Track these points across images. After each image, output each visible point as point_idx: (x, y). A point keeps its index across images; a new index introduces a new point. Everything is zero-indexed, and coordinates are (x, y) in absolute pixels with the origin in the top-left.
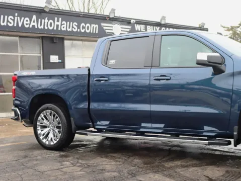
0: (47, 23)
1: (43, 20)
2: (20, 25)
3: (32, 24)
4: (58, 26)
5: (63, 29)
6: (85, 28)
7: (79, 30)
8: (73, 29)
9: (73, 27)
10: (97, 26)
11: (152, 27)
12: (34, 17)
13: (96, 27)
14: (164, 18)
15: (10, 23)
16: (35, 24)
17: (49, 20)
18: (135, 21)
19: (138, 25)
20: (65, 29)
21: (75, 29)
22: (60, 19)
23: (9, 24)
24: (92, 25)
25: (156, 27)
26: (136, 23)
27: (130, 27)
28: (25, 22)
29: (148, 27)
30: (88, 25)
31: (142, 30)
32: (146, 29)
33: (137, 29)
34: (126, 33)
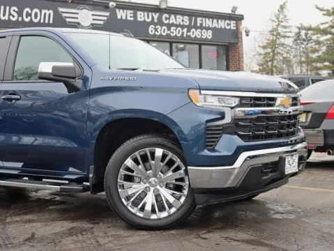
6: (30, 15)
7: (20, 19)
8: (11, 17)
9: (10, 14)
10: (51, 12)
11: (146, 14)
13: (50, 14)
18: (115, 4)
19: (121, 11)
21: (14, 16)
24: (43, 12)
25: (153, 14)
26: (117, 7)
27: (108, 14)
29: (139, 13)
30: (36, 10)
31: (129, 18)
32: (135, 16)
33: (119, 17)
34: (102, 23)
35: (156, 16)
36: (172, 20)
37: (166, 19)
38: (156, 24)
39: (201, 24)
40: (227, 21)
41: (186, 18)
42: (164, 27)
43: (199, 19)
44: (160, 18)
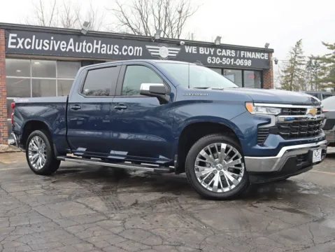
0: (86, 46)
1: (81, 44)
2: (56, 49)
3: (69, 47)
4: (97, 49)
5: (102, 52)
6: (127, 50)
7: (120, 53)
8: (114, 52)
9: (114, 50)
10: (141, 48)
11: (205, 49)
12: (71, 40)
13: (140, 50)
14: (219, 38)
15: (46, 47)
16: (72, 47)
17: (87, 43)
18: (184, 42)
19: (188, 47)
20: (105, 52)
21: (116, 52)
22: (100, 42)
23: (44, 48)
24: (136, 48)
25: (210, 49)
26: (185, 44)
27: (179, 49)
28: (62, 46)
29: (200, 48)
30: (131, 47)
31: (194, 52)
32: (198, 50)
33: (187, 51)
34: (175, 55)
35: (212, 50)
36: (224, 53)
37: (219, 52)
38: (212, 56)
39: (244, 56)
40: (262, 54)
41: (233, 52)
42: (218, 58)
43: (242, 52)
44: (215, 52)
